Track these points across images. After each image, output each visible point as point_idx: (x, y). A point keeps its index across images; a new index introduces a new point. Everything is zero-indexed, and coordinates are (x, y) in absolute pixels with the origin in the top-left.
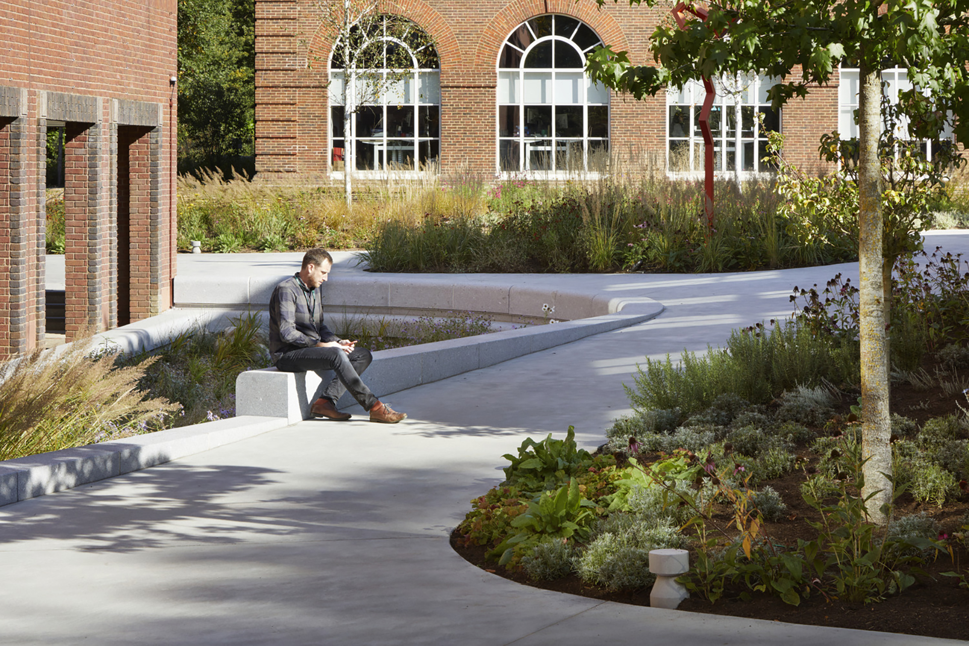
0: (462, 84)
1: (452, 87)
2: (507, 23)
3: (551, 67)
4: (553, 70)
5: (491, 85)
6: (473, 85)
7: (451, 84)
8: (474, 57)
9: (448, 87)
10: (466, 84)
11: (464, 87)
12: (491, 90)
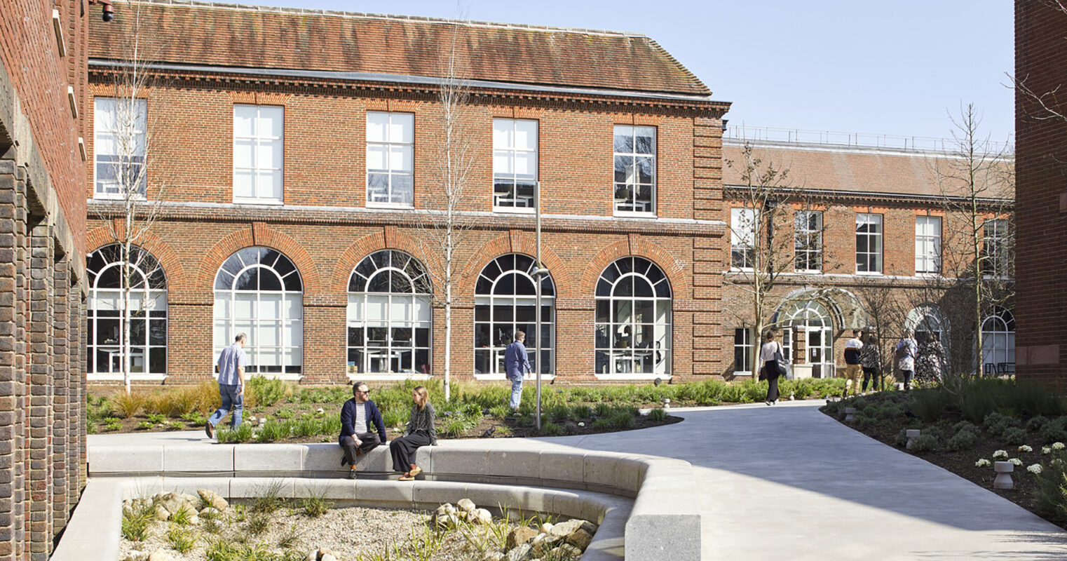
0: (186, 302)
1: (178, 304)
2: (223, 253)
3: (257, 289)
4: (259, 292)
5: (210, 303)
6: (194, 303)
7: (177, 302)
8: (196, 280)
9: (174, 304)
10: (189, 302)
11: (187, 304)
12: (209, 307)
